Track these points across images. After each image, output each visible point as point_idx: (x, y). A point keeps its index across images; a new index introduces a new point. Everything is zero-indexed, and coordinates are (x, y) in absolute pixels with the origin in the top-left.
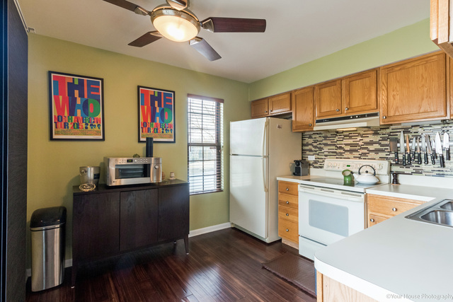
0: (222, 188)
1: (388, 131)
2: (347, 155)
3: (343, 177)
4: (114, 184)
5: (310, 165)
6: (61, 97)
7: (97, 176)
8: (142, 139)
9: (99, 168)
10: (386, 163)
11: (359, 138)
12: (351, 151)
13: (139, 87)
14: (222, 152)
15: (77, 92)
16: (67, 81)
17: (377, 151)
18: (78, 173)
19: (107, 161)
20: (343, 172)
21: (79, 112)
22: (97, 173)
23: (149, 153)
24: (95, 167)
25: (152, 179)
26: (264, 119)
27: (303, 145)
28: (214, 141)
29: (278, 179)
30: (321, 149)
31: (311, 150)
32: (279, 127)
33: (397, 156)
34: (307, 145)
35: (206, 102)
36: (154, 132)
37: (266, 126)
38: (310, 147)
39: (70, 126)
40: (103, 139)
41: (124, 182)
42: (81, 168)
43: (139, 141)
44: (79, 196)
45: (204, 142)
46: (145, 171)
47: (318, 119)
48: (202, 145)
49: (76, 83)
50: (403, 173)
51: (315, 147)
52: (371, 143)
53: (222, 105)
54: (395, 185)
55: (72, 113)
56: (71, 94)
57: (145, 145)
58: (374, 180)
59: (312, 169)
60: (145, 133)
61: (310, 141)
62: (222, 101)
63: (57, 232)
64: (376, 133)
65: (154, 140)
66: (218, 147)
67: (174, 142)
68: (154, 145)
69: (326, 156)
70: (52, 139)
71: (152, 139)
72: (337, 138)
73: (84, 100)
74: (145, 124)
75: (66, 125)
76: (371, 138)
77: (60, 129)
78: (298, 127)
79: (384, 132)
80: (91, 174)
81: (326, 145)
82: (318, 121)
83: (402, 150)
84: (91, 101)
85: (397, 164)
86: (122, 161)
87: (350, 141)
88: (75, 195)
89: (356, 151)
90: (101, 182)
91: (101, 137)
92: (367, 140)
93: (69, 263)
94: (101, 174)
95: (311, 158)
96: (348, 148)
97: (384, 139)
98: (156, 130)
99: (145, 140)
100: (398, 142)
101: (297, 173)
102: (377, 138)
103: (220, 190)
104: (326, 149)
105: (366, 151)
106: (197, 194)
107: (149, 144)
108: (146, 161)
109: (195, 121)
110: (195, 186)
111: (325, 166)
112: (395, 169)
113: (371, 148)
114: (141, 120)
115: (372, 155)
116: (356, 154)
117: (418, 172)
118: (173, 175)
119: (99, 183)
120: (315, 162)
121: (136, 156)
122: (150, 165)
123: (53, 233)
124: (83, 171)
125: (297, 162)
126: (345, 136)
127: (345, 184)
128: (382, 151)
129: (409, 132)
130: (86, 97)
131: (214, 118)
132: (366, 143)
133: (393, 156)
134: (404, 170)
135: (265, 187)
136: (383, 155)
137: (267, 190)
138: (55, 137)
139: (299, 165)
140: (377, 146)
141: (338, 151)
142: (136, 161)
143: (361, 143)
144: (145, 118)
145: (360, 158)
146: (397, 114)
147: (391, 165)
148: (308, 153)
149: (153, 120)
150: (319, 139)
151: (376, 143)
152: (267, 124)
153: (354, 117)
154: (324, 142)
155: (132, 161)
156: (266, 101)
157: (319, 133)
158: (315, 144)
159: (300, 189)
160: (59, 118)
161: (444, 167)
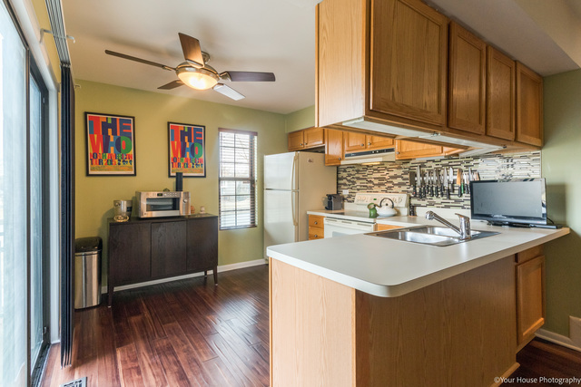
0: (256, 223)
1: (409, 165)
2: (376, 188)
3: (368, 210)
4: (145, 216)
5: (344, 199)
6: (96, 136)
7: (129, 209)
8: (172, 174)
9: (132, 201)
10: (405, 196)
11: (386, 172)
12: (379, 185)
13: (169, 123)
14: (256, 187)
15: (110, 131)
16: (101, 120)
17: (400, 185)
18: (113, 206)
19: (139, 195)
20: (369, 206)
21: (112, 150)
22: (129, 206)
23: (179, 187)
24: (128, 201)
25: (182, 212)
26: (294, 154)
27: (338, 179)
28: (248, 176)
29: (309, 213)
30: (354, 183)
31: (345, 184)
32: (310, 161)
33: (415, 189)
34: (342, 178)
35: (238, 136)
36: (184, 167)
37: (295, 160)
38: (344, 181)
39: (104, 162)
40: (135, 175)
41: (155, 214)
42: (115, 202)
43: (170, 176)
44: (113, 226)
45: (237, 176)
46: (175, 204)
47: (347, 153)
48: (235, 179)
49: (110, 122)
50: (420, 206)
51: (349, 181)
52: (395, 177)
53: (256, 138)
54: (412, 217)
55: (106, 150)
56: (105, 133)
57: (174, 180)
58: (392, 212)
59: (346, 204)
60: (175, 168)
61: (345, 175)
62: (256, 134)
63: (95, 258)
64: (399, 167)
65: (184, 174)
66: (252, 182)
67: (205, 177)
68: (184, 180)
69: (358, 190)
70: (88, 175)
71: (181, 174)
72: (367, 172)
73: (117, 137)
74: (175, 159)
75: (100, 162)
76: (396, 172)
77: (95, 166)
78: (330, 161)
79: (405, 166)
80: (124, 207)
81: (358, 178)
82: (347, 155)
83: (419, 183)
84: (123, 139)
85: (415, 196)
86: (153, 195)
87: (378, 175)
88: (111, 225)
89: (383, 184)
90: (133, 215)
91: (133, 173)
92: (392, 174)
93: (105, 290)
94: (133, 207)
95: (345, 192)
96: (376, 182)
97: (405, 173)
98: (186, 165)
99: (175, 174)
100: (416, 176)
101: (329, 208)
102: (400, 172)
103: (253, 225)
104: (358, 183)
105: (391, 185)
106: (228, 229)
107: (179, 179)
108: (176, 195)
109: (226, 155)
110: (226, 222)
111: (355, 200)
112: (414, 201)
113: (396, 181)
114: (172, 156)
115: (396, 189)
116: (383, 188)
117: (431, 204)
118: (203, 209)
119: (132, 216)
120: (349, 196)
121: (165, 190)
122: (178, 199)
123: (91, 259)
124: (117, 204)
125: (330, 197)
126: (375, 170)
127: (370, 217)
128: (404, 184)
129: (425, 166)
130: (118, 134)
131: (247, 152)
132: (391, 177)
133: (412, 189)
134: (421, 202)
135: (294, 221)
136: (404, 188)
137: (296, 224)
138: (90, 172)
139: (331, 199)
141: (369, 185)
142: (166, 195)
143: (387, 177)
144: (175, 153)
145: (386, 192)
146: (408, 150)
147: (410, 198)
148: (343, 187)
149: (183, 155)
150: (353, 173)
151: (399, 177)
152: (296, 159)
153: (375, 152)
154: (357, 176)
155: (162, 195)
156: (302, 133)
157: (352, 166)
158: (349, 178)
159: (325, 222)
160: (95, 155)
161: (449, 199)
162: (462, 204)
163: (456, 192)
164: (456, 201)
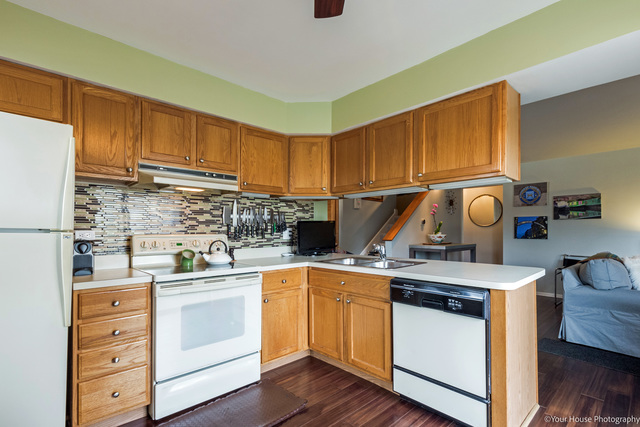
1: (221, 199)
10: (225, 238)
11: (185, 204)
17: (208, 223)
33: (229, 229)
50: (236, 248)
52: (201, 212)
64: (206, 200)
76: (201, 205)
79: (216, 199)
85: (230, 238)
89: (181, 222)
92: (196, 207)
97: (215, 208)
100: (231, 213)
102: (207, 207)
105: (194, 223)
113: (201, 218)
115: (202, 228)
116: (182, 227)
117: (246, 245)
128: (213, 222)
132: (195, 212)
133: (225, 228)
134: (236, 244)
136: (214, 227)
140: (207, 217)
143: (187, 211)
145: (186, 232)
151: (206, 212)
153: (211, 175)
161: (263, 237)
162: (272, 242)
163: (269, 231)
164: (269, 240)
